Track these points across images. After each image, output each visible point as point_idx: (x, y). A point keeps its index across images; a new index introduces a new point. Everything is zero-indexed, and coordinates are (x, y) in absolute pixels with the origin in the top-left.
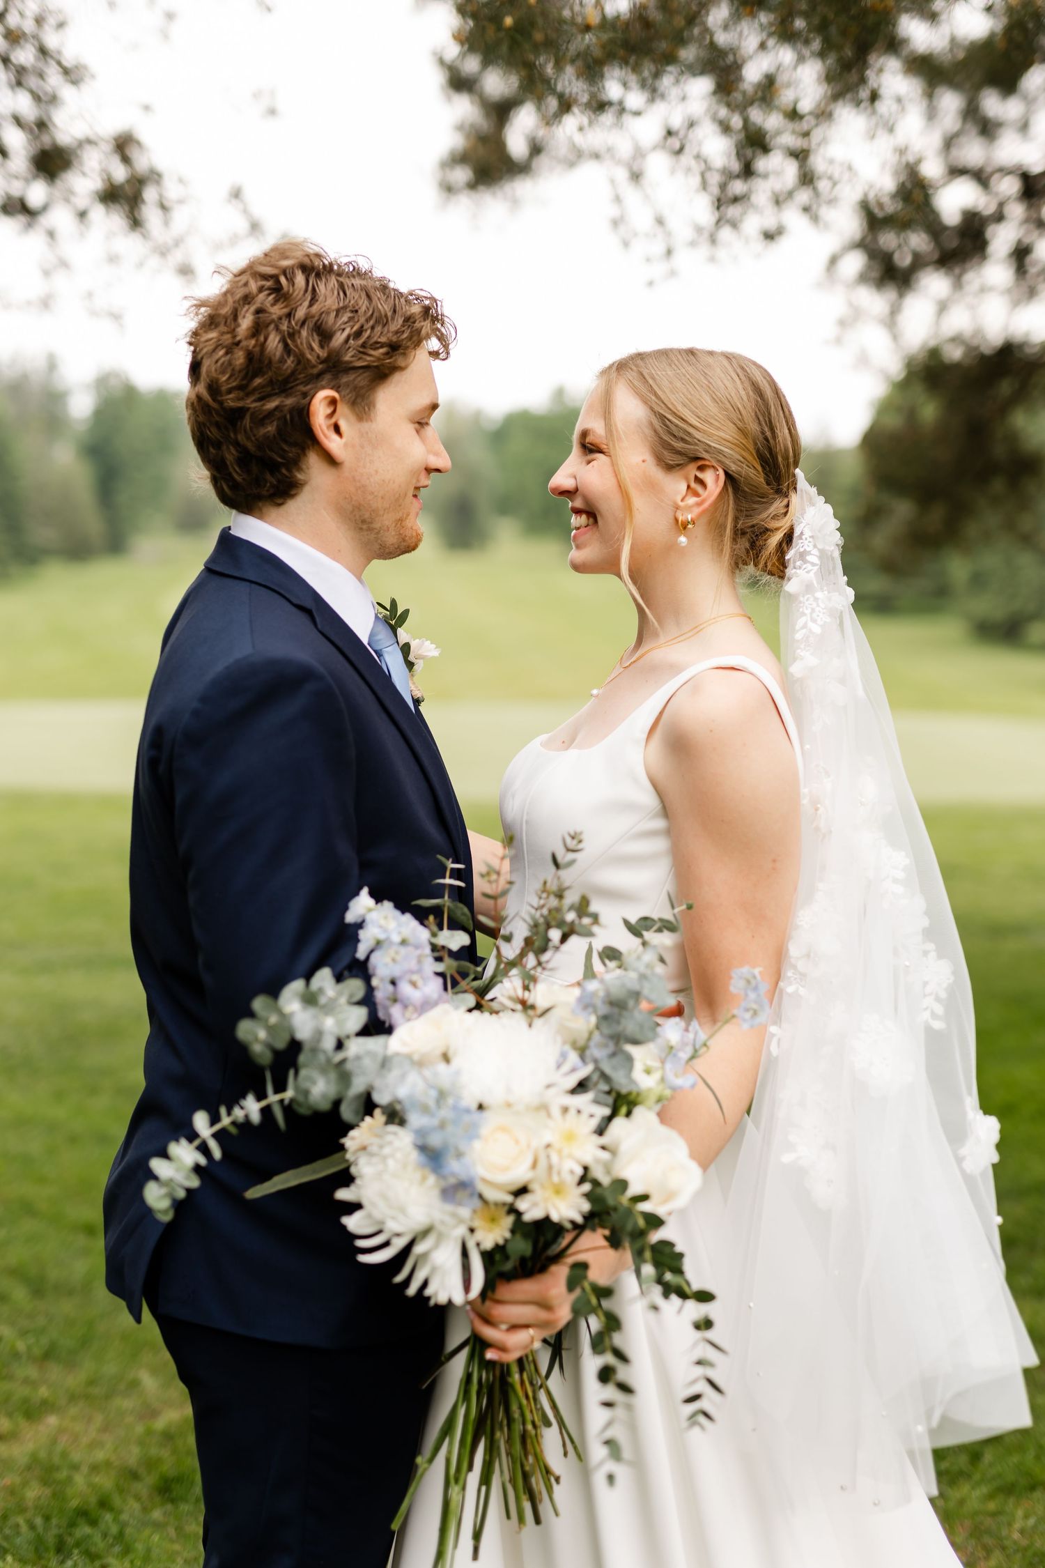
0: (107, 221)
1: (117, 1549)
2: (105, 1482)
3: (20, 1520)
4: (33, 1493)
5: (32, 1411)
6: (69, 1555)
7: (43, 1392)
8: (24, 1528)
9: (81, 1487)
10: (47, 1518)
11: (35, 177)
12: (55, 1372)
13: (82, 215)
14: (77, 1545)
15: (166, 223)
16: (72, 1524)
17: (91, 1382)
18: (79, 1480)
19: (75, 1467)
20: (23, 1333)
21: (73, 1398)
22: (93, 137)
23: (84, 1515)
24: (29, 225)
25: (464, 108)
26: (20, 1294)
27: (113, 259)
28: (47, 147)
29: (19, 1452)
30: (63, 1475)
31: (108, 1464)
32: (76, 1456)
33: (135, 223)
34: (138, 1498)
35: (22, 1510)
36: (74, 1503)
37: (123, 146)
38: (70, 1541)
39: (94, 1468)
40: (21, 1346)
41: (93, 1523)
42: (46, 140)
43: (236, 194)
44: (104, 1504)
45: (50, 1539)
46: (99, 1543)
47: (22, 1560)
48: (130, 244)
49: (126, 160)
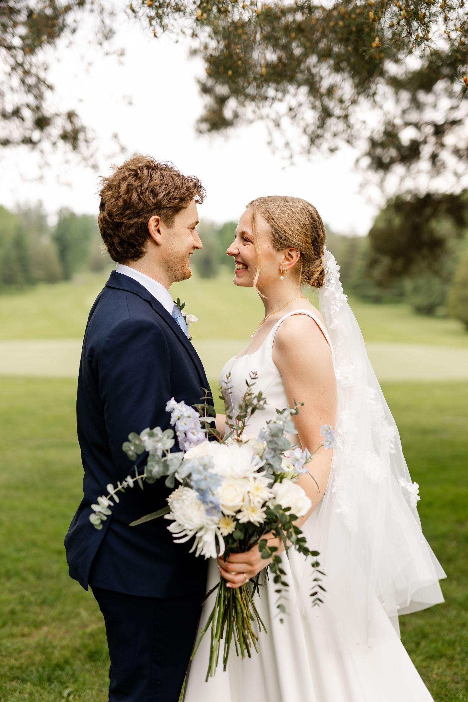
0: (64, 147)
1: (72, 680)
2: (67, 653)
3: (33, 668)
4: (38, 658)
5: (37, 625)
6: (52, 683)
7: (42, 617)
8: (35, 672)
9: (57, 655)
10: (44, 668)
11: (35, 129)
12: (46, 609)
13: (54, 144)
14: (56, 678)
15: (88, 147)
16: (54, 670)
17: (61, 613)
18: (57, 653)
19: (55, 647)
20: (33, 594)
21: (53, 620)
22: (58, 113)
23: (58, 666)
24: (33, 148)
25: (208, 100)
26: (31, 578)
27: (67, 162)
28: (40, 117)
29: (32, 641)
30: (49, 650)
31: (68, 646)
32: (55, 643)
33: (75, 147)
34: (80, 660)
35: (33, 664)
36: (54, 662)
37: (71, 116)
38: (53, 677)
39: (63, 648)
40: (32, 599)
41: (62, 669)
42: (40, 114)
43: (115, 136)
44: (67, 662)
45: (45, 676)
46: (65, 678)
47: (34, 684)
48: (72, 156)
49: (71, 122)
